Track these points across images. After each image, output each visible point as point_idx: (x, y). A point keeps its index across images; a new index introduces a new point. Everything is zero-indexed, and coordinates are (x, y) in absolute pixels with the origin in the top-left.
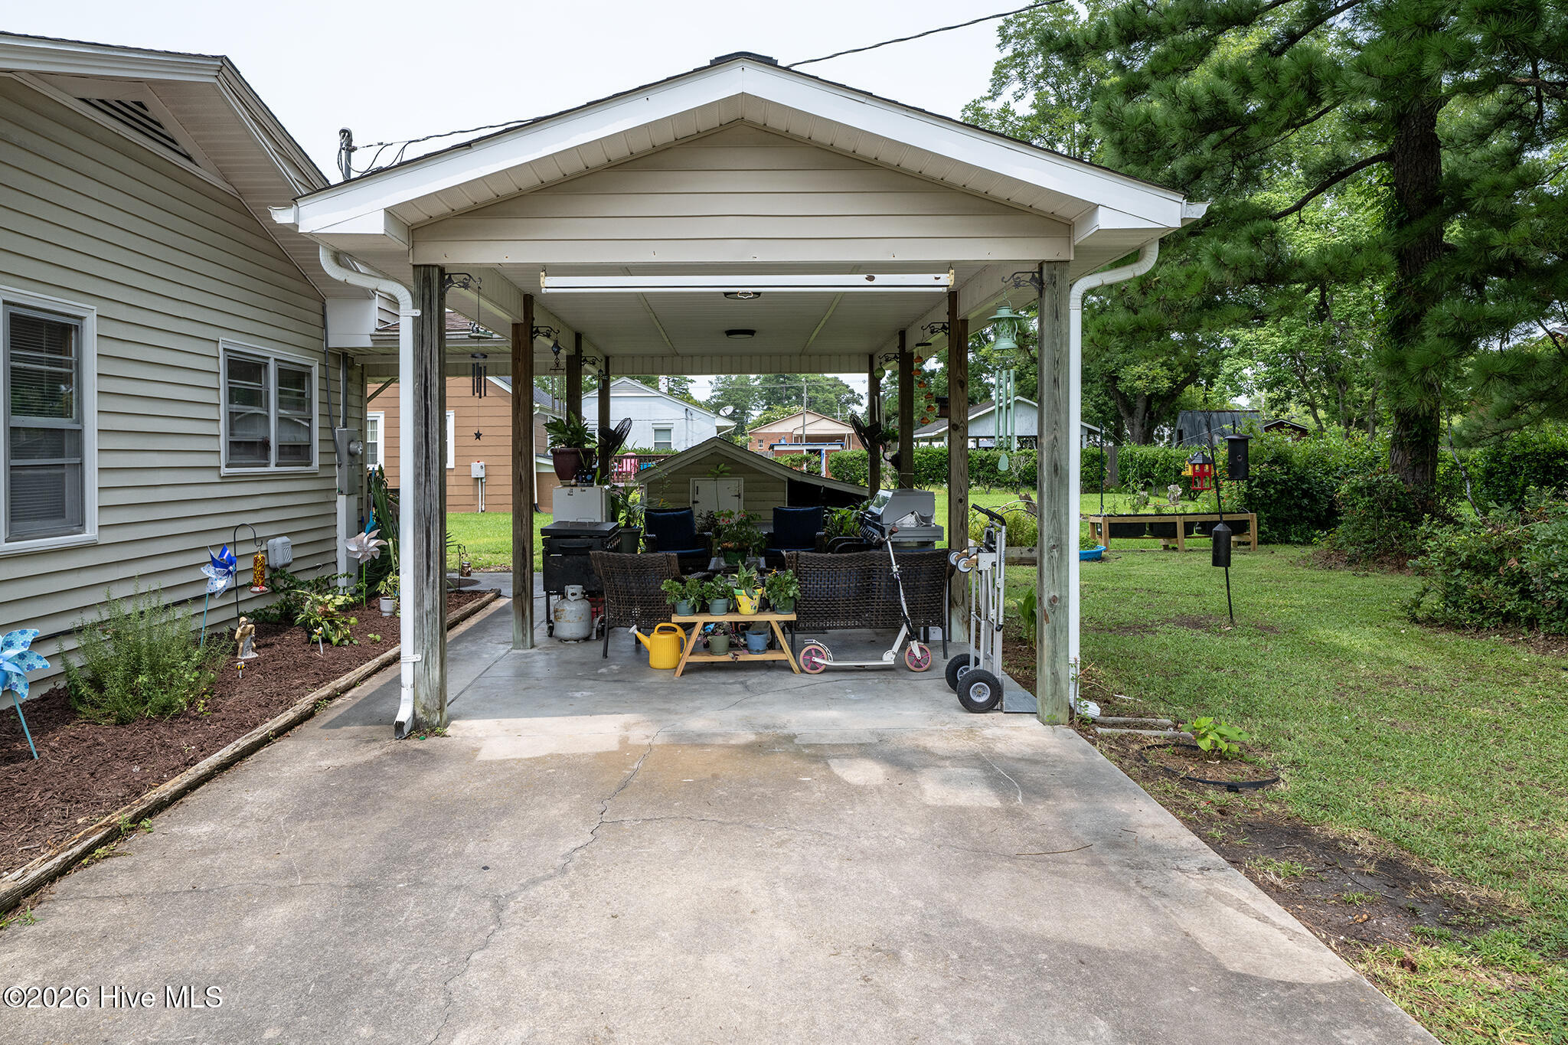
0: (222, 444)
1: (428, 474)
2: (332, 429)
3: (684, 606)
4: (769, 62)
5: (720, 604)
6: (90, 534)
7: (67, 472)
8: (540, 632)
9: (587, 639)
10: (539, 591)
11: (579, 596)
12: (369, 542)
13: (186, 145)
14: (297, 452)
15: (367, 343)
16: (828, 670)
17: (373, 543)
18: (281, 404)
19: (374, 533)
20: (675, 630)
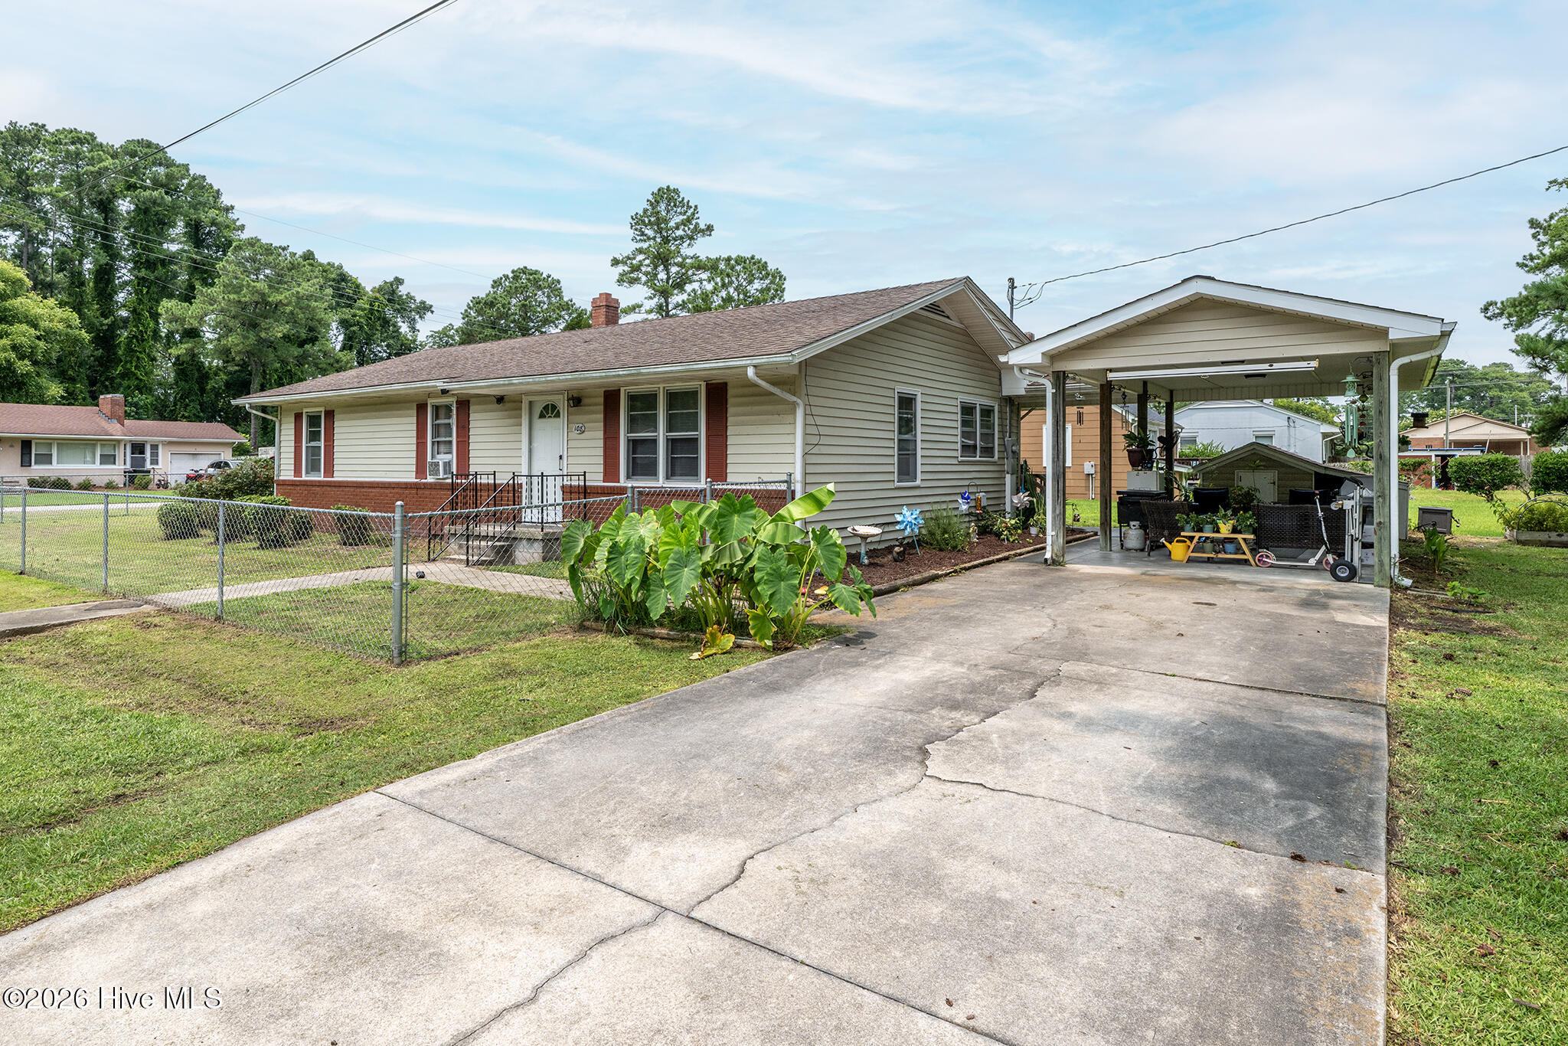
0: (959, 447)
1: (1058, 458)
2: (1004, 439)
3: (1188, 527)
4: (1213, 279)
5: (1208, 527)
6: (918, 482)
7: (910, 456)
8: (1116, 546)
9: (1142, 550)
10: (1115, 523)
11: (1137, 526)
12: (1023, 498)
13: (948, 313)
14: (988, 451)
15: (1023, 392)
16: (1272, 566)
17: (1026, 499)
18: (982, 427)
19: (1027, 494)
20: (1185, 542)
